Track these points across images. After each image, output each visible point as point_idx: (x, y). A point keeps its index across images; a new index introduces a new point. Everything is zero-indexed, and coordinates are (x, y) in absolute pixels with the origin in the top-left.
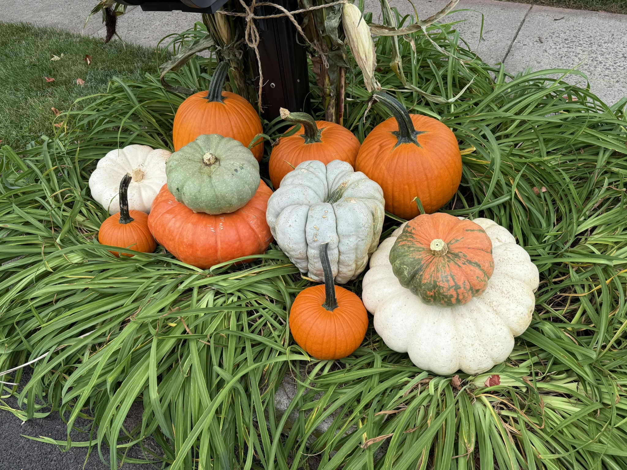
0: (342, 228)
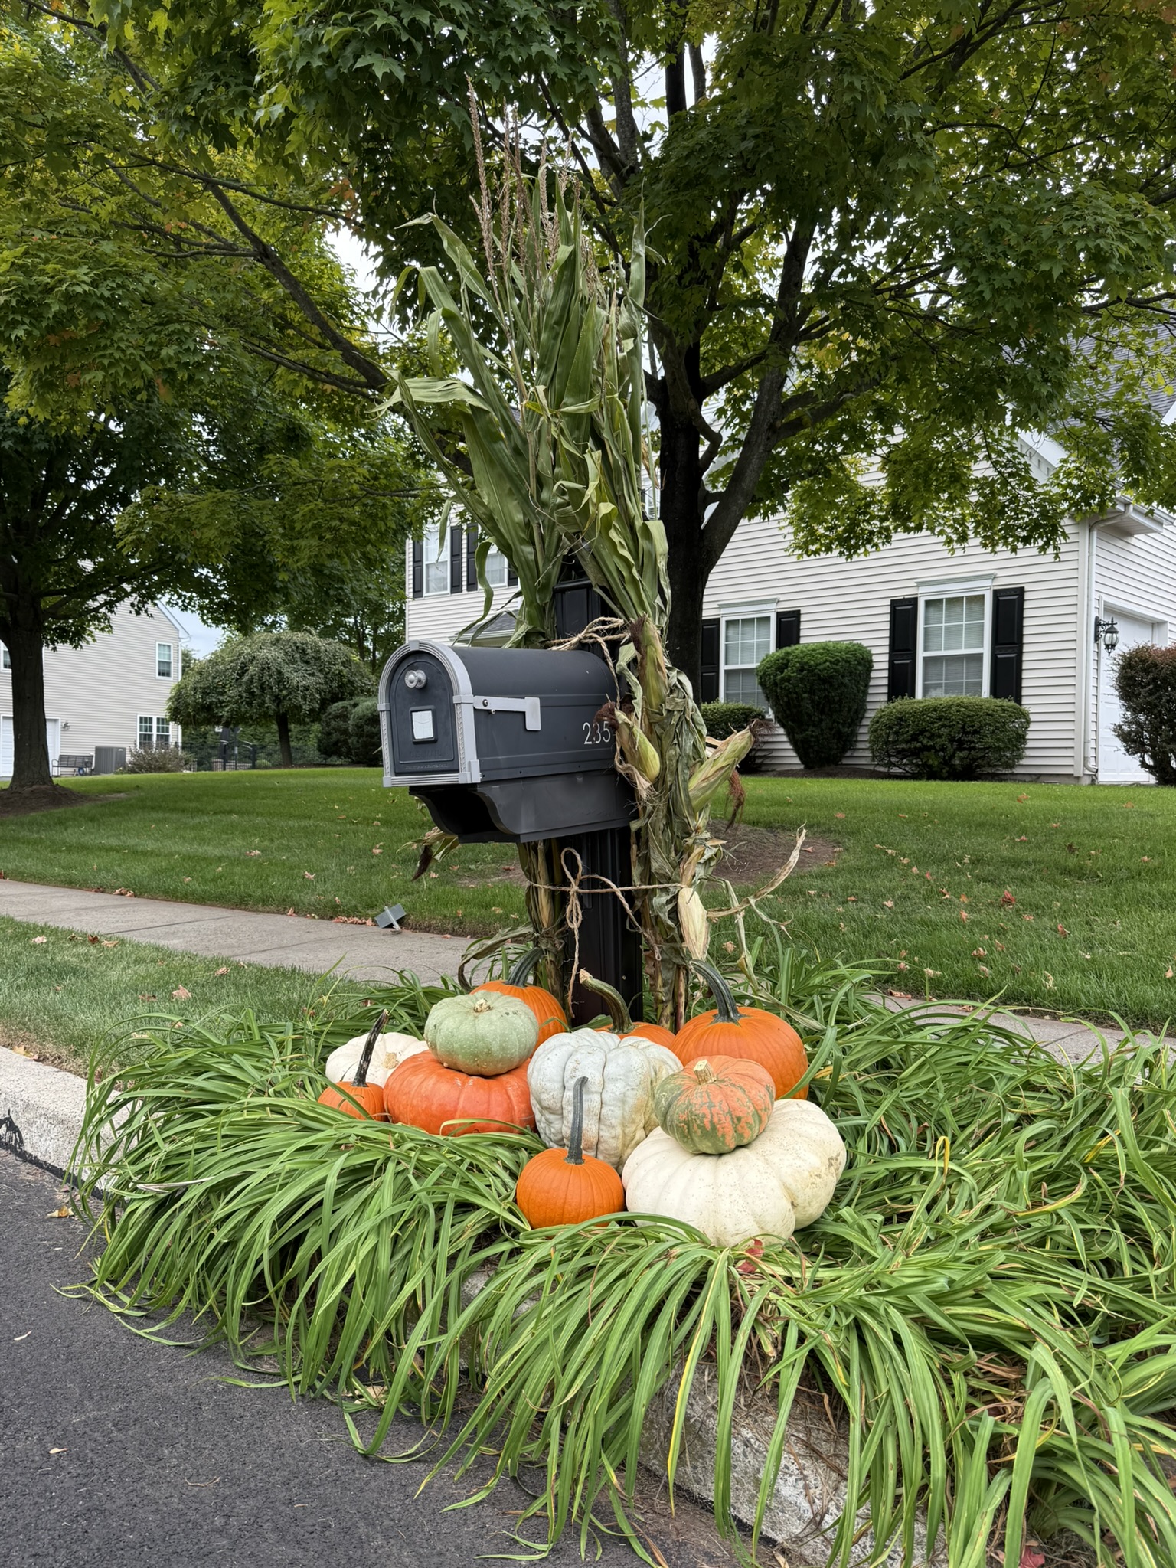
0: (611, 1069)
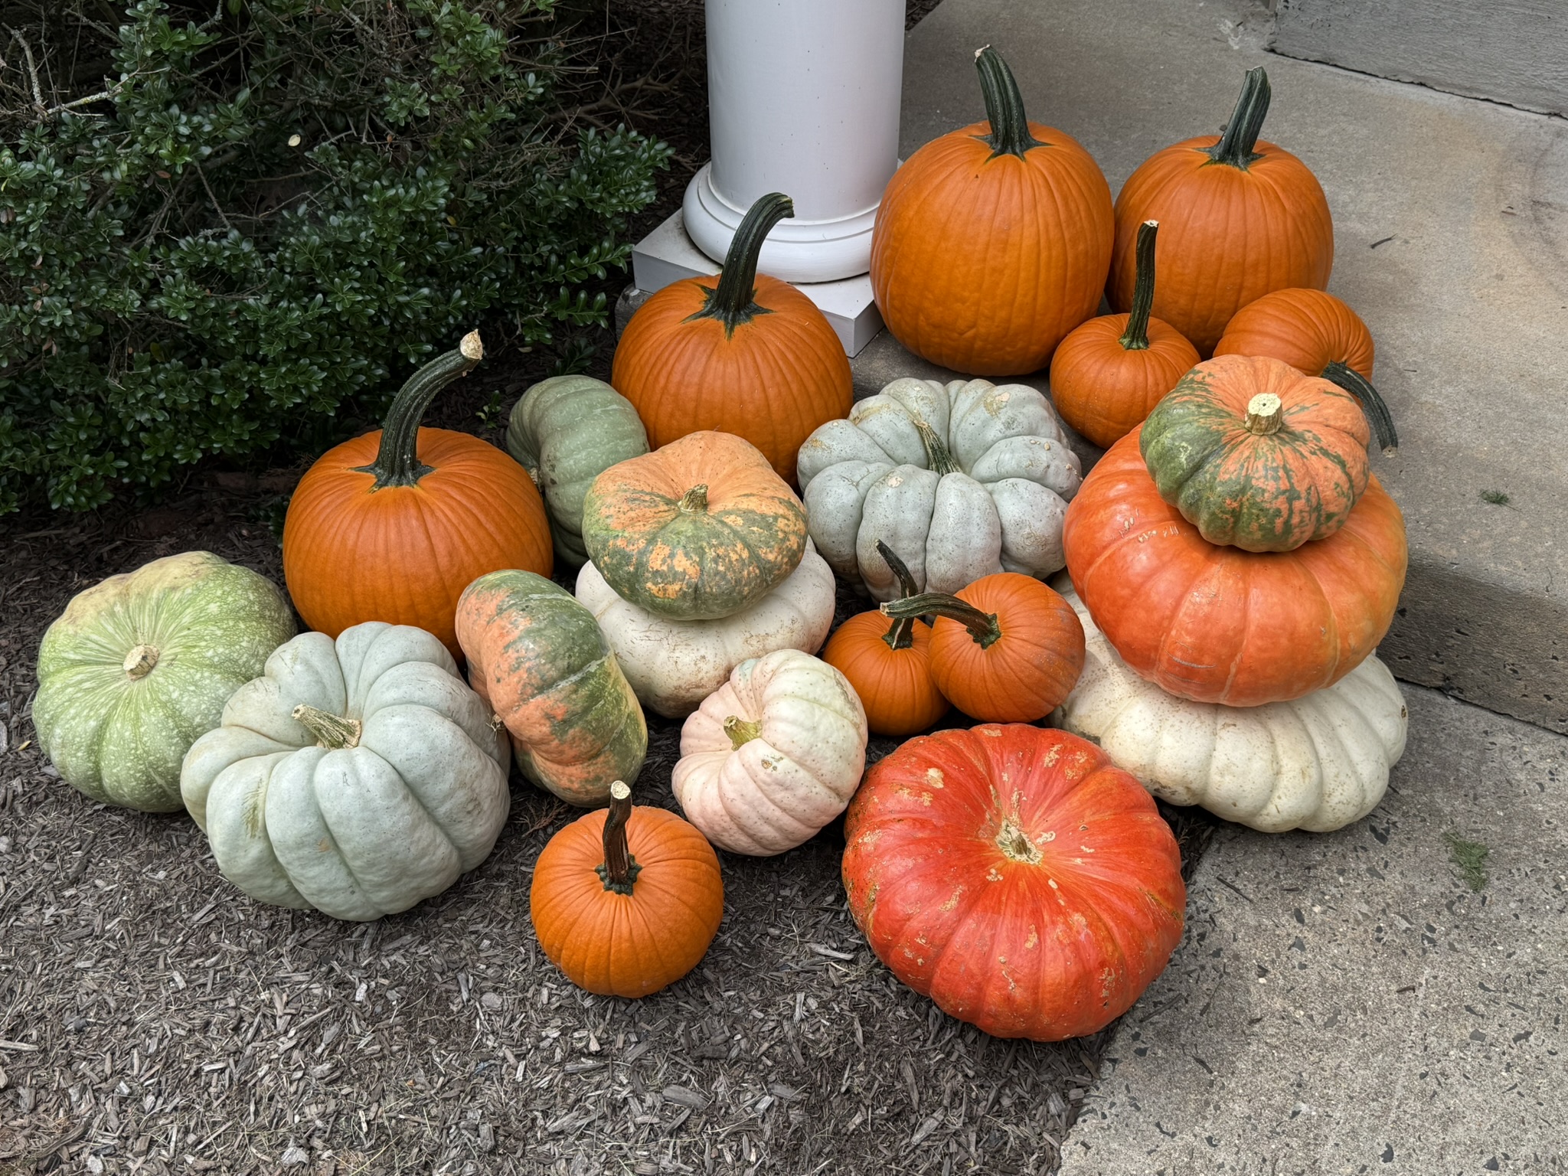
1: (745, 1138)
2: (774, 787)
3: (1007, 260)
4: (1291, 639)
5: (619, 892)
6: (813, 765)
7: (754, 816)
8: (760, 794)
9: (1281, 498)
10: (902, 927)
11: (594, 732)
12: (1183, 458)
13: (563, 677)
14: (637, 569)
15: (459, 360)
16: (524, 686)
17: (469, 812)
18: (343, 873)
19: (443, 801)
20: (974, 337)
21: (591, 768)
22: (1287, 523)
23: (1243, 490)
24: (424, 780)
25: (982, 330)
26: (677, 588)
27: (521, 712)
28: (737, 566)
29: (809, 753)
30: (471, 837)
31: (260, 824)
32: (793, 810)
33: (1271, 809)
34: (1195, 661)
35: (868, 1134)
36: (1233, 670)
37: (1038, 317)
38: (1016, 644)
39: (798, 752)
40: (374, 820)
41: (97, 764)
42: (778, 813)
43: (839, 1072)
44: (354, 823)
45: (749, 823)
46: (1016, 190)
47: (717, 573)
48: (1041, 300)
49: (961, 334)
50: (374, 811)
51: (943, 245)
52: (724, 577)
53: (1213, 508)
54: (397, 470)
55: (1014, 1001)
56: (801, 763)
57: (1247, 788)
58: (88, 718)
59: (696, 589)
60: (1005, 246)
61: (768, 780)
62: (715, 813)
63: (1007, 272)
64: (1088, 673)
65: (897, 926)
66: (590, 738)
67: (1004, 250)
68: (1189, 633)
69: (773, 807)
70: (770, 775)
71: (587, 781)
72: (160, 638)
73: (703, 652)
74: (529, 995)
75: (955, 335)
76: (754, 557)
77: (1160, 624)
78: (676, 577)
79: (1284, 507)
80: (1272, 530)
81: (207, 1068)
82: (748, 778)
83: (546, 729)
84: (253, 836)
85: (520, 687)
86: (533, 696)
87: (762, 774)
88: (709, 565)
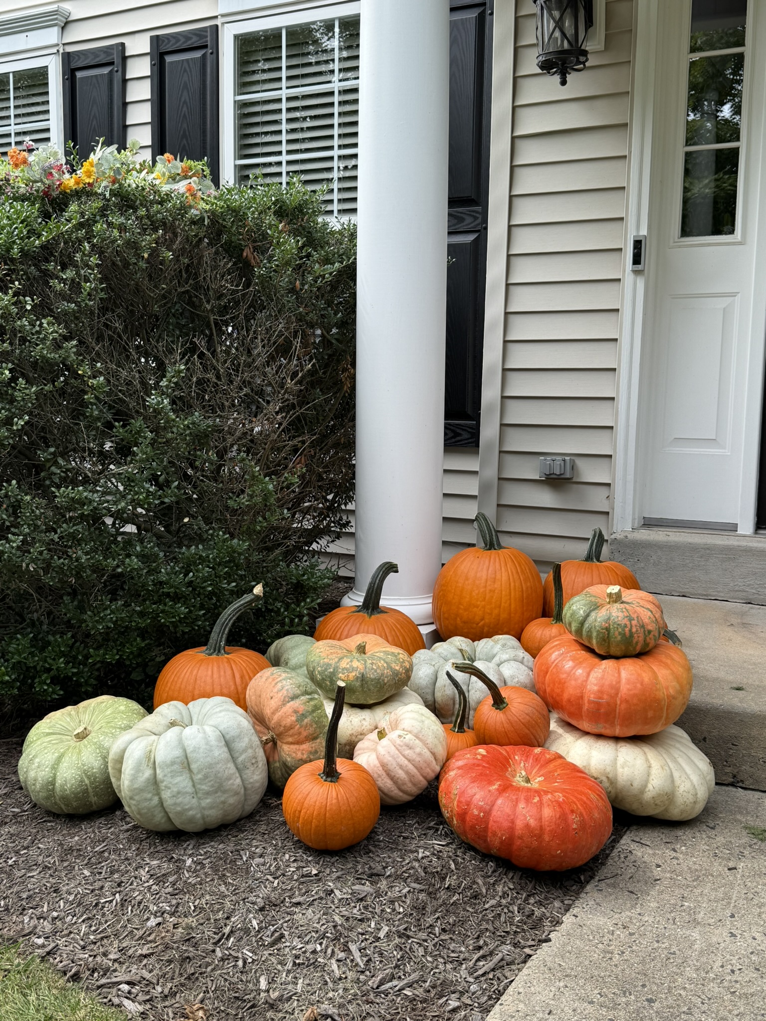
1: (396, 903)
2: (404, 747)
3: (496, 586)
4: (642, 684)
5: (331, 781)
6: (423, 738)
7: (395, 765)
8: (397, 752)
9: (626, 619)
10: (471, 800)
11: (316, 723)
12: (582, 612)
13: (303, 695)
14: (334, 670)
15: (253, 597)
16: (285, 697)
17: (253, 764)
18: (190, 784)
19: (241, 754)
20: (484, 625)
21: (313, 745)
22: (630, 631)
23: (609, 619)
24: (234, 739)
25: (487, 621)
26: (354, 674)
27: (282, 711)
28: (382, 668)
29: (420, 732)
30: (251, 780)
31: (152, 760)
32: (414, 760)
33: (650, 787)
34: (600, 698)
35: (461, 904)
36: (618, 702)
37: (512, 615)
38: (515, 705)
39: (415, 731)
40: (211, 751)
41: (55, 775)
42: (406, 762)
43: (444, 879)
44: (201, 750)
45: (391, 768)
46: (497, 560)
47: (373, 669)
48: (513, 606)
49: (477, 624)
50: (211, 746)
51: (467, 583)
52: (376, 671)
53: (597, 628)
54: (217, 648)
55: (530, 826)
56: (417, 737)
57: (636, 773)
58: (53, 753)
59: (363, 675)
60: (494, 580)
61: (402, 744)
62: (375, 766)
63: (496, 591)
64: (553, 737)
65: (469, 800)
66: (315, 726)
67: (494, 582)
68: (595, 685)
69: (404, 759)
70: (402, 741)
71: (311, 753)
72: (93, 723)
73: (364, 717)
74: (279, 856)
75: (475, 625)
76: (389, 667)
77: (582, 685)
78: (353, 669)
79: (628, 623)
80: (625, 634)
81: (102, 901)
82: (391, 744)
83: (294, 718)
84: (148, 766)
85: (283, 698)
86: (289, 702)
87: (398, 741)
88: (369, 665)
